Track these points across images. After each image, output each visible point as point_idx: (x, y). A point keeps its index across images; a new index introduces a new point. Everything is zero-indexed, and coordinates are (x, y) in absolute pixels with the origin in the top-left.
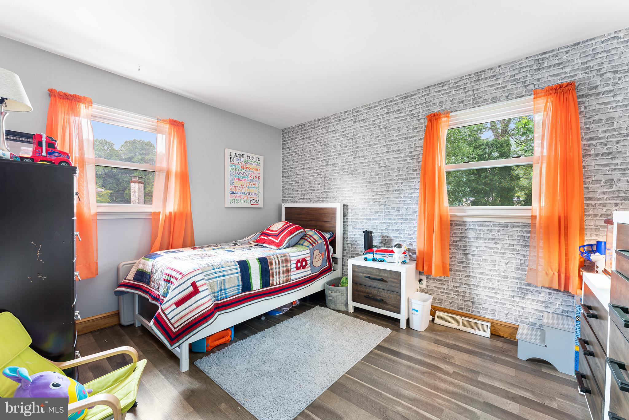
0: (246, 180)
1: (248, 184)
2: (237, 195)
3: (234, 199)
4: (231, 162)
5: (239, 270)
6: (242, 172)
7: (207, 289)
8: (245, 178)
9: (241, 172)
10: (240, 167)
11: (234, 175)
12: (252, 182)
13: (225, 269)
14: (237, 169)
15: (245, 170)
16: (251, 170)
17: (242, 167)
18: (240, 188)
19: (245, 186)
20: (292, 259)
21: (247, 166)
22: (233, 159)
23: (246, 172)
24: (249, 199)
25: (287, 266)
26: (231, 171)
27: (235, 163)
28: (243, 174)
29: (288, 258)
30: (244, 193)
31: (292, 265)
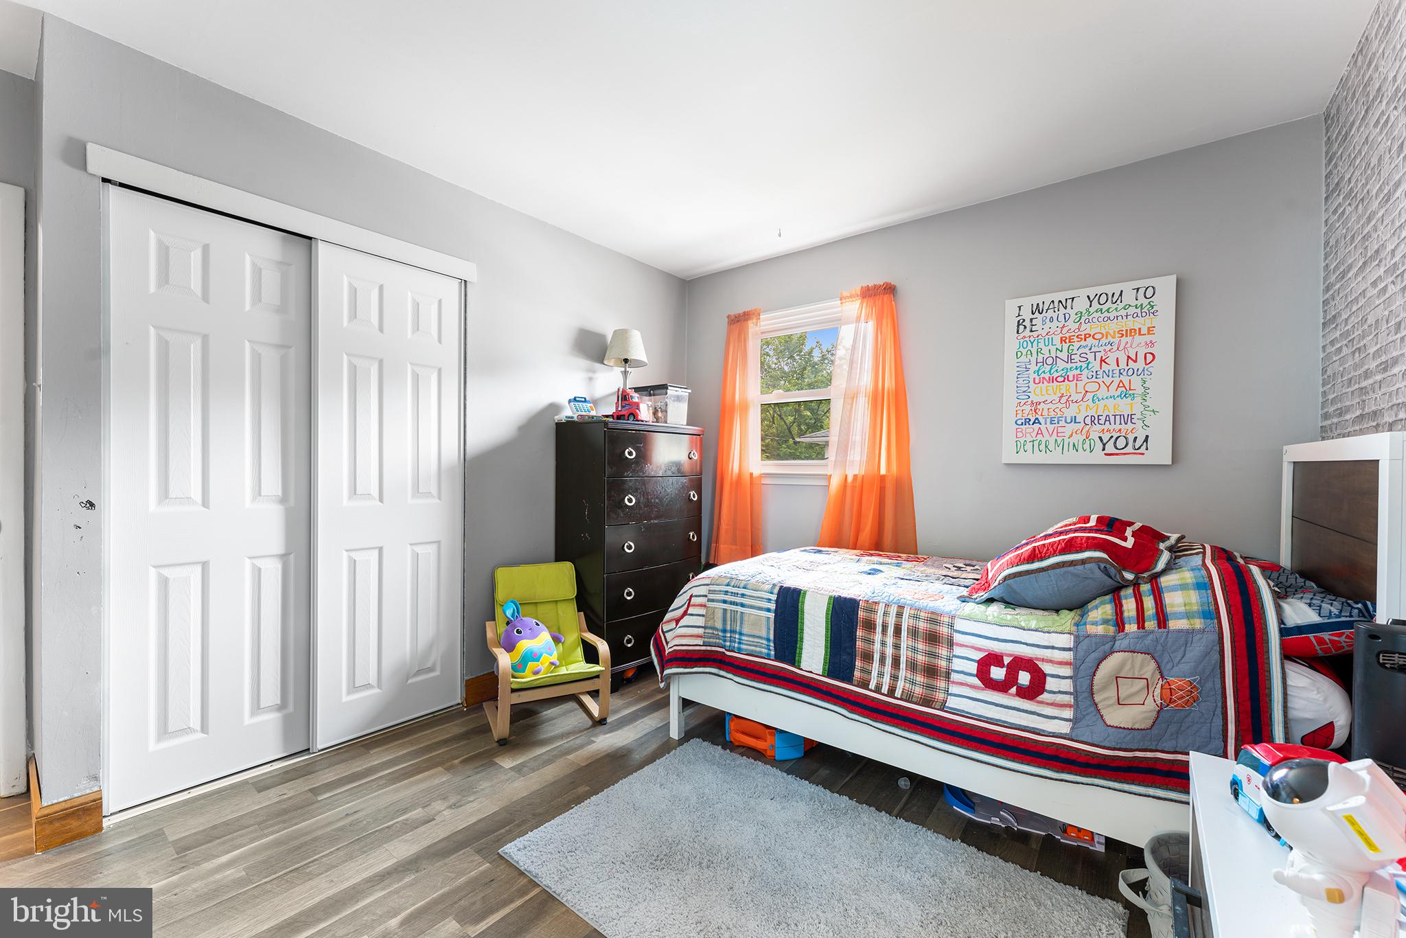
0: (1084, 377)
1: (1092, 387)
2: (1043, 427)
3: (1029, 439)
4: (1022, 335)
5: (773, 606)
6: (1064, 355)
7: (703, 616)
8: (1078, 372)
9: (1059, 354)
10: (1057, 340)
11: (1031, 372)
12: (1108, 380)
13: (747, 593)
14: (1045, 350)
15: (1076, 345)
16: (1104, 341)
17: (1062, 340)
18: (1053, 407)
19: (1075, 397)
20: (958, 638)
21: (1087, 328)
22: (1027, 323)
23: (1081, 351)
24: (1094, 436)
25: (934, 655)
26: (1023, 359)
27: (1035, 334)
28: (1070, 359)
29: (944, 630)
30: (1074, 420)
31: (955, 660)
